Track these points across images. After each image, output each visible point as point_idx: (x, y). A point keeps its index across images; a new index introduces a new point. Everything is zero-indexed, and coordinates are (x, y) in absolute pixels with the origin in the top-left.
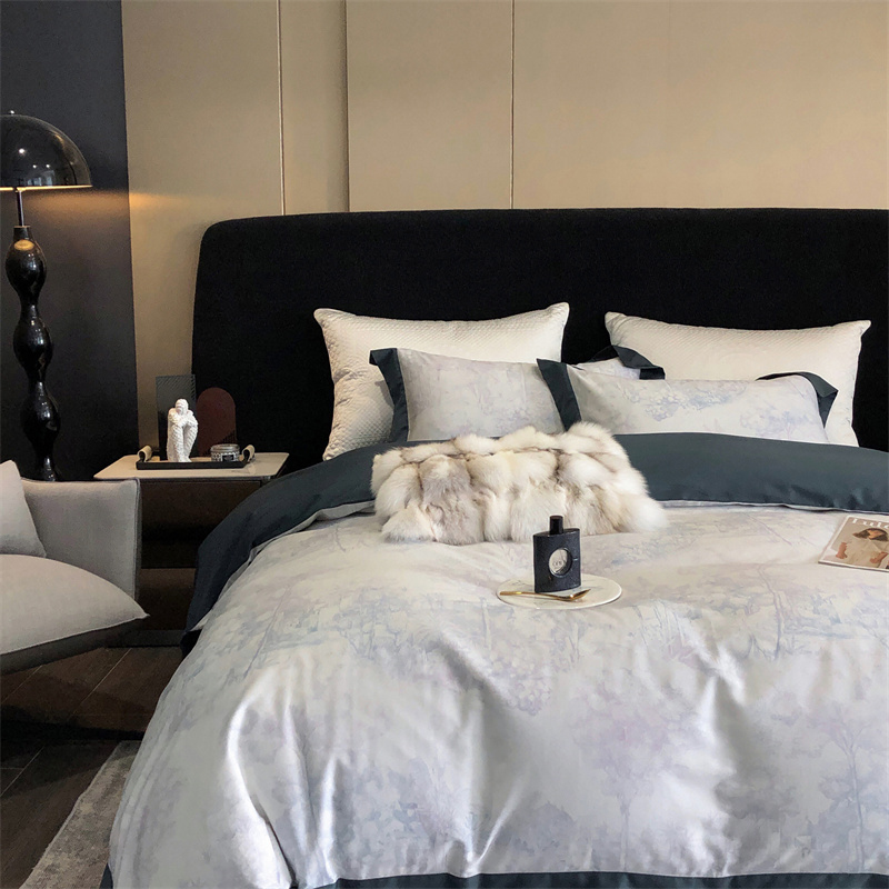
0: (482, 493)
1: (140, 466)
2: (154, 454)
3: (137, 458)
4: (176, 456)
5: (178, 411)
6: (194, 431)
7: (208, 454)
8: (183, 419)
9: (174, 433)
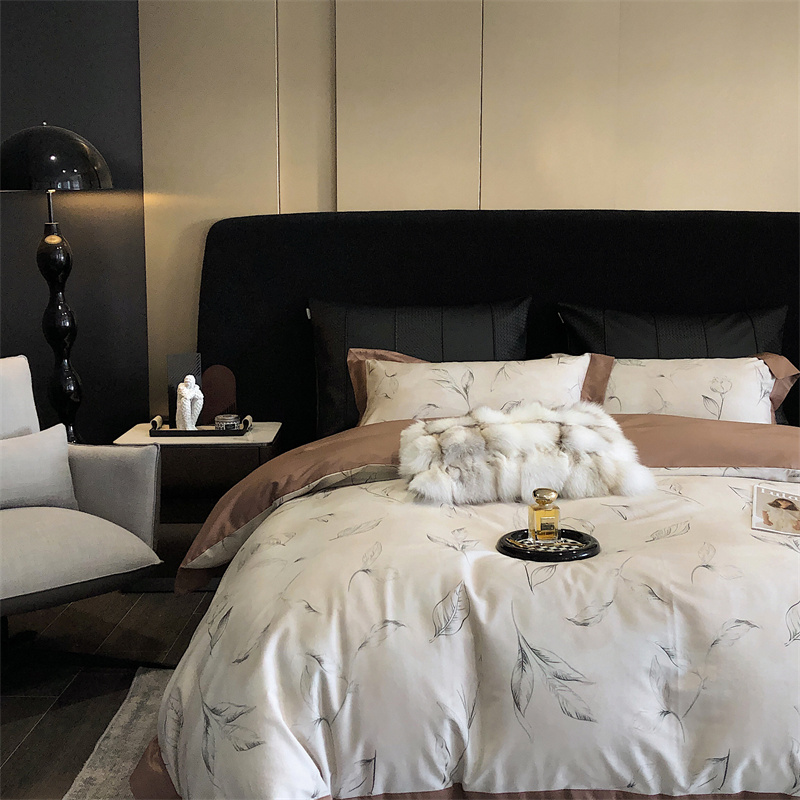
0: (494, 456)
1: (153, 433)
2: (164, 423)
3: (149, 426)
4: (185, 426)
5: (187, 386)
6: (200, 403)
7: (212, 423)
8: (190, 392)
9: (183, 404)
